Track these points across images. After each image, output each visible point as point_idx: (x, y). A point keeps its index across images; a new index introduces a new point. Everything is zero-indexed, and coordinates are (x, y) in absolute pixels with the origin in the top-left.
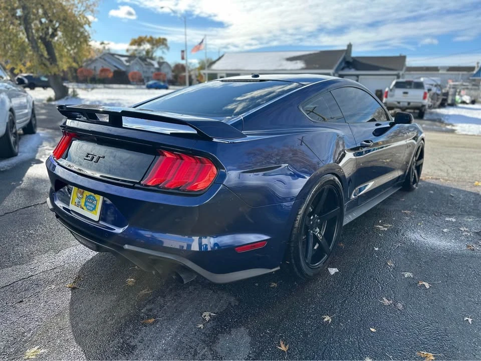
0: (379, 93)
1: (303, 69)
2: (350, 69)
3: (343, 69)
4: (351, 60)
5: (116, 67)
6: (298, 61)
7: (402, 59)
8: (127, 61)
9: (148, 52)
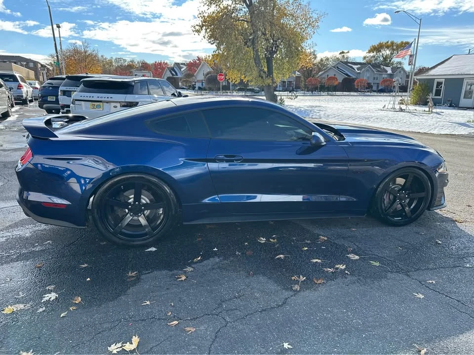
5: (347, 75)
8: (358, 69)
9: (385, 59)
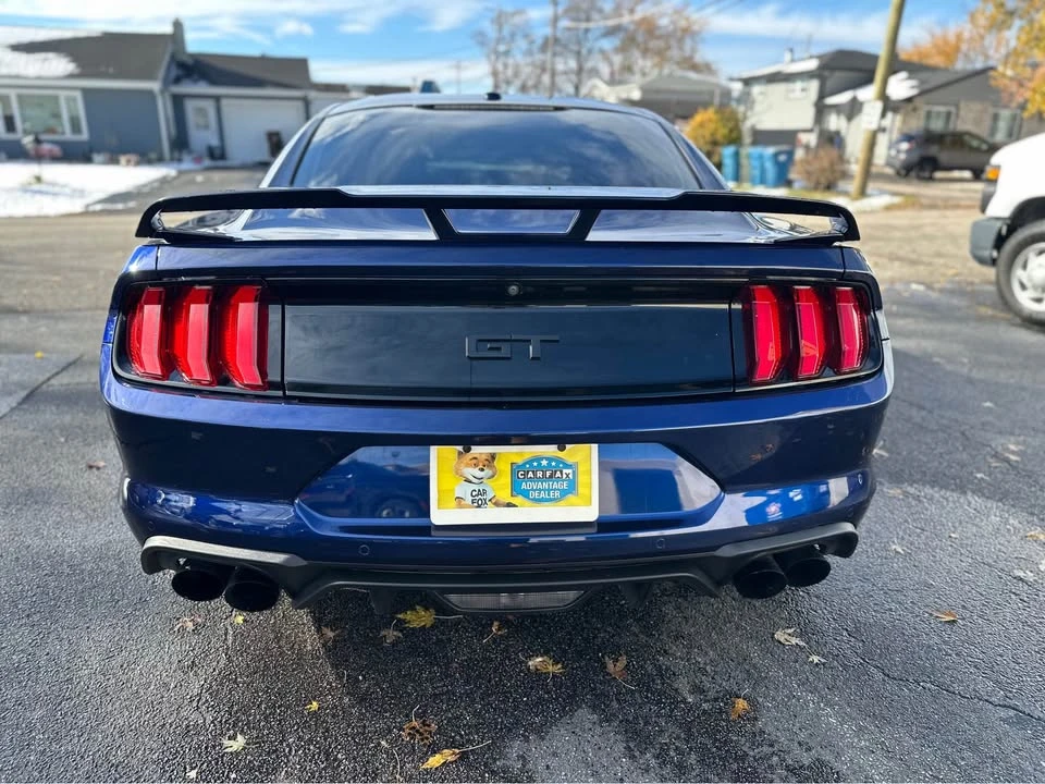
0: (275, 139)
1: (71, 76)
2: (196, 81)
3: (177, 80)
4: (190, 62)
6: (51, 55)
7: (301, 65)
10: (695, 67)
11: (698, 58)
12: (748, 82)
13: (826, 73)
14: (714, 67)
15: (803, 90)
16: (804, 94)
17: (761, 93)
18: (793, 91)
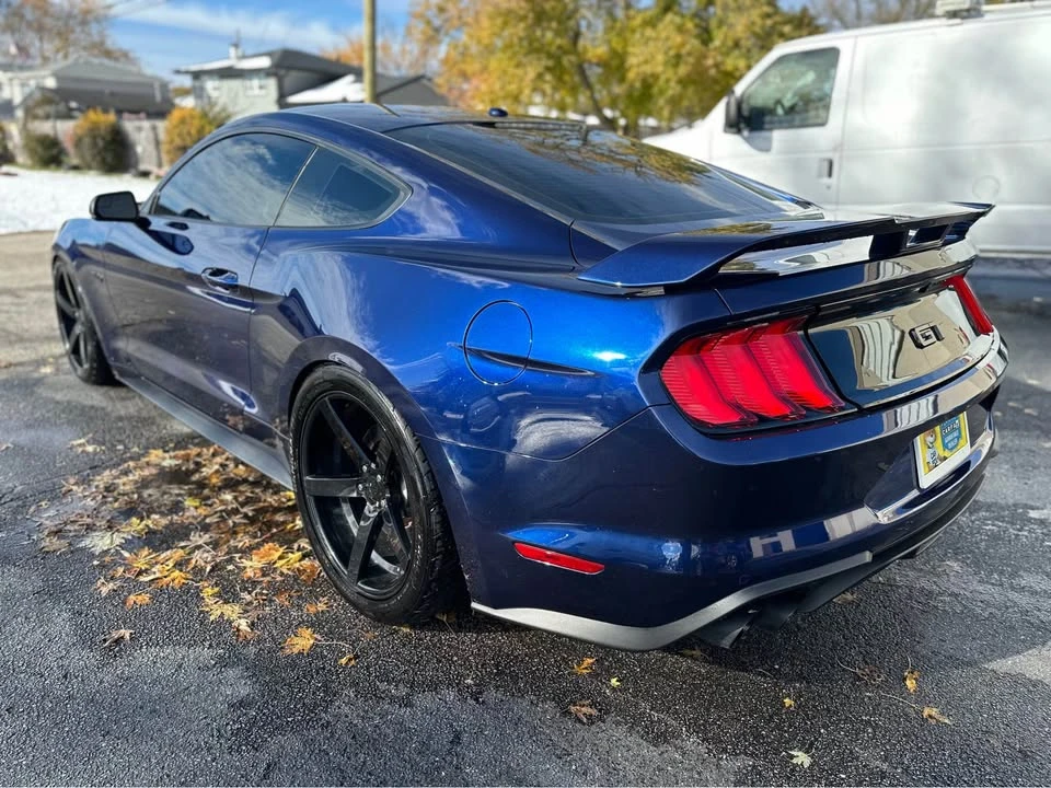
10: (108, 54)
11: (109, 44)
12: (197, 75)
13: (282, 72)
14: (131, 55)
15: (261, 87)
16: (263, 92)
17: (215, 89)
18: (251, 88)
